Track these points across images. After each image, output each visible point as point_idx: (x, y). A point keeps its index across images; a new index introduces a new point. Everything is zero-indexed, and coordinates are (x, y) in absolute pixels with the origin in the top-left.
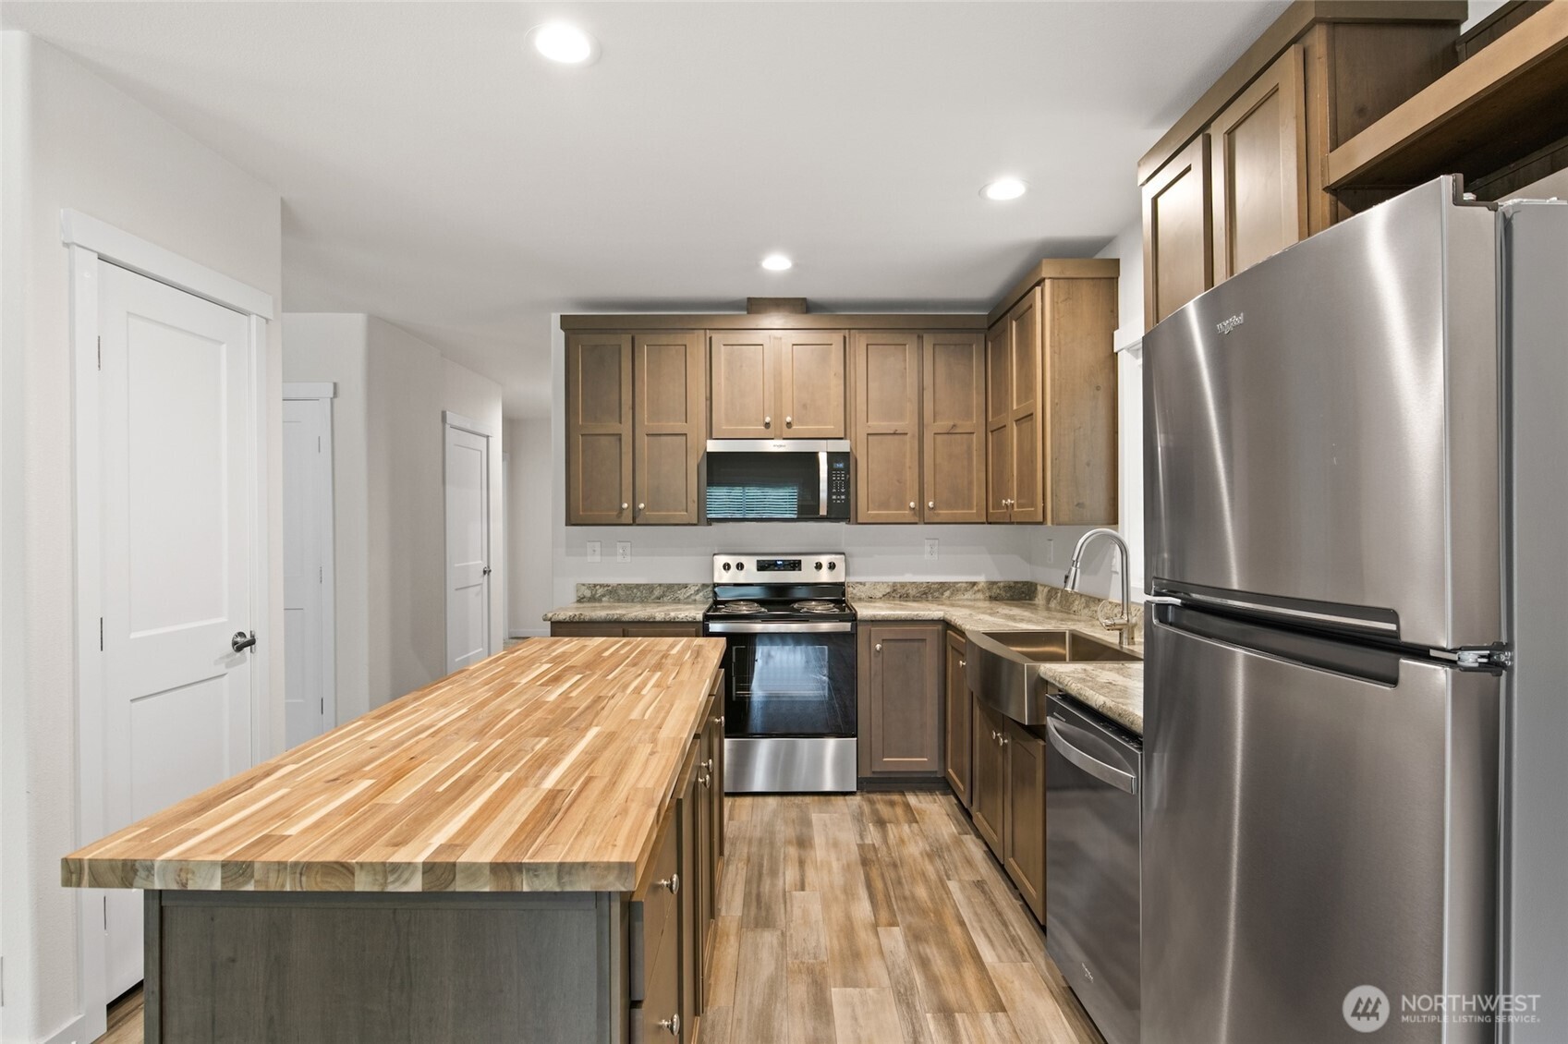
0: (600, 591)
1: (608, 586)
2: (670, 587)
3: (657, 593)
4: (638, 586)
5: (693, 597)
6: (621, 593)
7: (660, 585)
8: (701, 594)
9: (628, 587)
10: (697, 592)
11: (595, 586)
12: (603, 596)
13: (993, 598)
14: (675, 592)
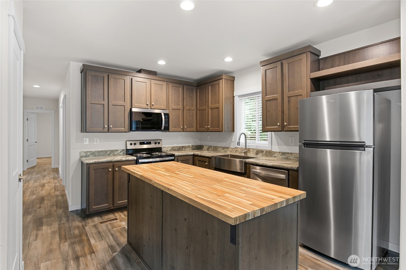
0: (89, 154)
1: (91, 152)
2: (112, 151)
3: (108, 153)
4: (102, 151)
5: (119, 154)
6: (96, 154)
7: (109, 150)
8: (122, 152)
9: (98, 152)
10: (121, 152)
11: (87, 152)
12: (90, 155)
13: (193, 149)
14: (114, 152)
